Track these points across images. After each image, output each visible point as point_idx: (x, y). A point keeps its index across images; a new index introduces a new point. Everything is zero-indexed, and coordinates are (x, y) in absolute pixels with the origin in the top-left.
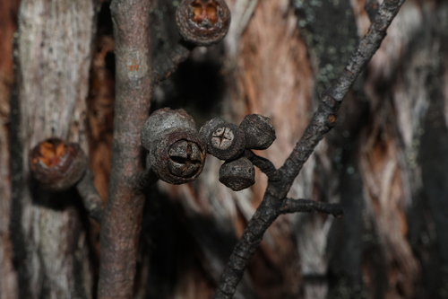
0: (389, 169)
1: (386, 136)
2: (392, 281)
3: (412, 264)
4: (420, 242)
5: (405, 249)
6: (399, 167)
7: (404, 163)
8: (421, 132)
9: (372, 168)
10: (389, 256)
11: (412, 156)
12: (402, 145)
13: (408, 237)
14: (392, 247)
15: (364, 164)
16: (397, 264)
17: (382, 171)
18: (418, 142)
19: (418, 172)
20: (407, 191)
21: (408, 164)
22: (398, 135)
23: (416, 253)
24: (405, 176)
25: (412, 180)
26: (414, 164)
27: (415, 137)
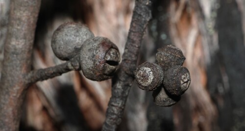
0: (193, 35)
1: (190, 10)
2: (195, 122)
3: (210, 108)
4: (217, 91)
5: (205, 97)
6: (200, 33)
7: (204, 31)
8: (217, 6)
9: (179, 35)
10: (192, 103)
11: (211, 24)
12: (202, 17)
13: (208, 87)
14: (195, 96)
15: (173, 32)
16: (199, 109)
17: (187, 36)
18: (215, 14)
19: (215, 38)
20: (207, 52)
21: (208, 31)
22: (200, 9)
23: (214, 100)
24: (205, 41)
25: (211, 43)
26: (212, 31)
27: (212, 10)
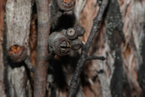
0: (131, 57)
1: (130, 46)
2: (133, 95)
3: (139, 89)
4: (142, 82)
5: (137, 84)
6: (134, 57)
7: (136, 55)
8: (142, 45)
9: (125, 57)
10: (131, 87)
11: (139, 53)
12: (135, 49)
13: (138, 80)
14: (133, 84)
15: (123, 56)
16: (134, 89)
17: (129, 58)
18: (141, 48)
19: (141, 59)
20: (138, 65)
21: (138, 55)
22: (134, 46)
23: (141, 86)
24: (137, 60)
25: (139, 61)
26: (140, 56)
27: (140, 46)
